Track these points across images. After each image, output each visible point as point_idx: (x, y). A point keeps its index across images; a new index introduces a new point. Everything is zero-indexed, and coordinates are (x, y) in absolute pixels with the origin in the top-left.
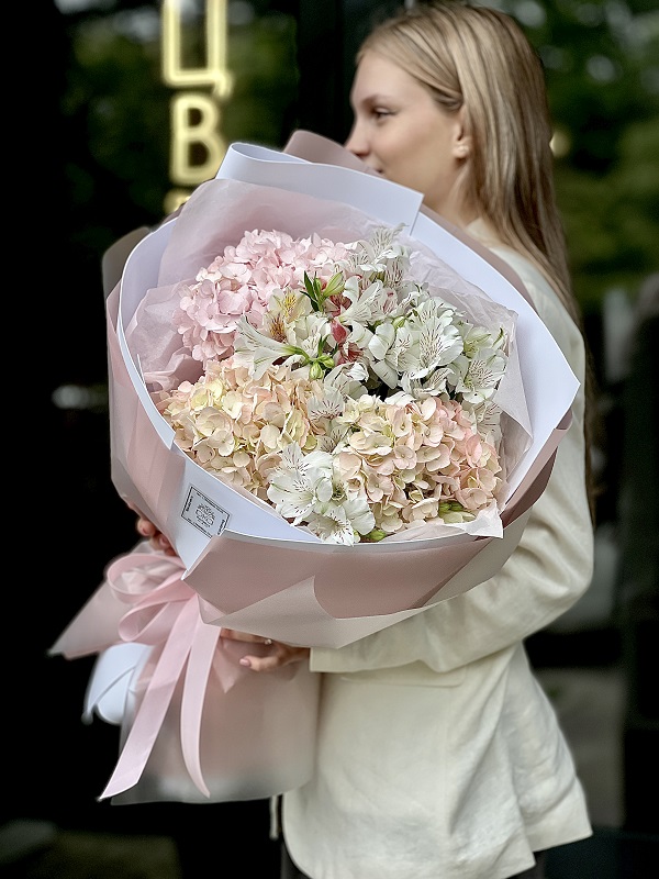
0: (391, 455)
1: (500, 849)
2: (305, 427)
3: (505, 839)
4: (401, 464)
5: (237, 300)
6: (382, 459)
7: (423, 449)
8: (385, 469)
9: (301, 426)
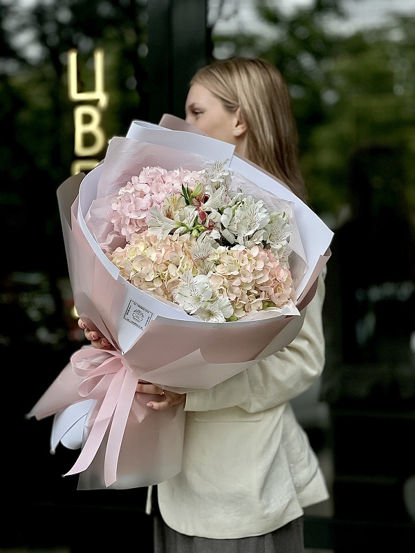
0: (239, 275)
1: (285, 507)
2: (191, 263)
3: (288, 500)
4: (244, 280)
5: (144, 202)
6: (234, 277)
7: (255, 272)
8: (236, 282)
9: (188, 264)
